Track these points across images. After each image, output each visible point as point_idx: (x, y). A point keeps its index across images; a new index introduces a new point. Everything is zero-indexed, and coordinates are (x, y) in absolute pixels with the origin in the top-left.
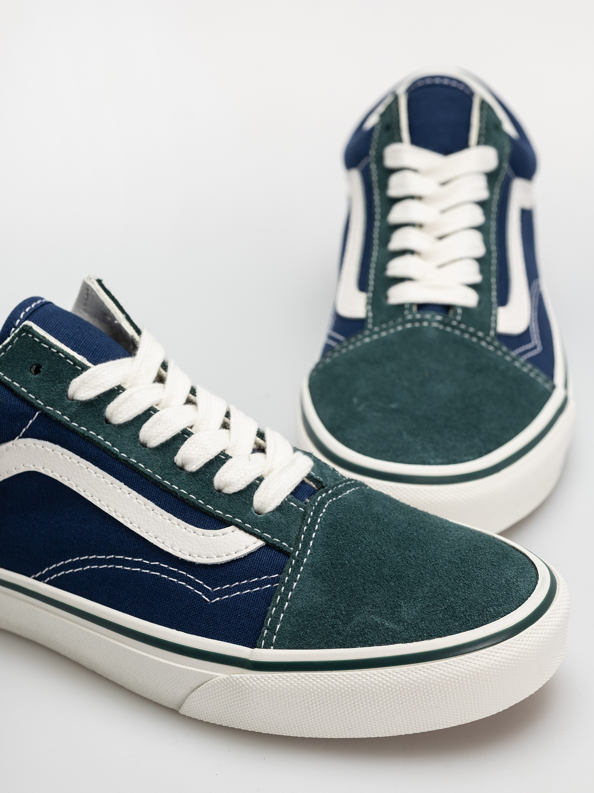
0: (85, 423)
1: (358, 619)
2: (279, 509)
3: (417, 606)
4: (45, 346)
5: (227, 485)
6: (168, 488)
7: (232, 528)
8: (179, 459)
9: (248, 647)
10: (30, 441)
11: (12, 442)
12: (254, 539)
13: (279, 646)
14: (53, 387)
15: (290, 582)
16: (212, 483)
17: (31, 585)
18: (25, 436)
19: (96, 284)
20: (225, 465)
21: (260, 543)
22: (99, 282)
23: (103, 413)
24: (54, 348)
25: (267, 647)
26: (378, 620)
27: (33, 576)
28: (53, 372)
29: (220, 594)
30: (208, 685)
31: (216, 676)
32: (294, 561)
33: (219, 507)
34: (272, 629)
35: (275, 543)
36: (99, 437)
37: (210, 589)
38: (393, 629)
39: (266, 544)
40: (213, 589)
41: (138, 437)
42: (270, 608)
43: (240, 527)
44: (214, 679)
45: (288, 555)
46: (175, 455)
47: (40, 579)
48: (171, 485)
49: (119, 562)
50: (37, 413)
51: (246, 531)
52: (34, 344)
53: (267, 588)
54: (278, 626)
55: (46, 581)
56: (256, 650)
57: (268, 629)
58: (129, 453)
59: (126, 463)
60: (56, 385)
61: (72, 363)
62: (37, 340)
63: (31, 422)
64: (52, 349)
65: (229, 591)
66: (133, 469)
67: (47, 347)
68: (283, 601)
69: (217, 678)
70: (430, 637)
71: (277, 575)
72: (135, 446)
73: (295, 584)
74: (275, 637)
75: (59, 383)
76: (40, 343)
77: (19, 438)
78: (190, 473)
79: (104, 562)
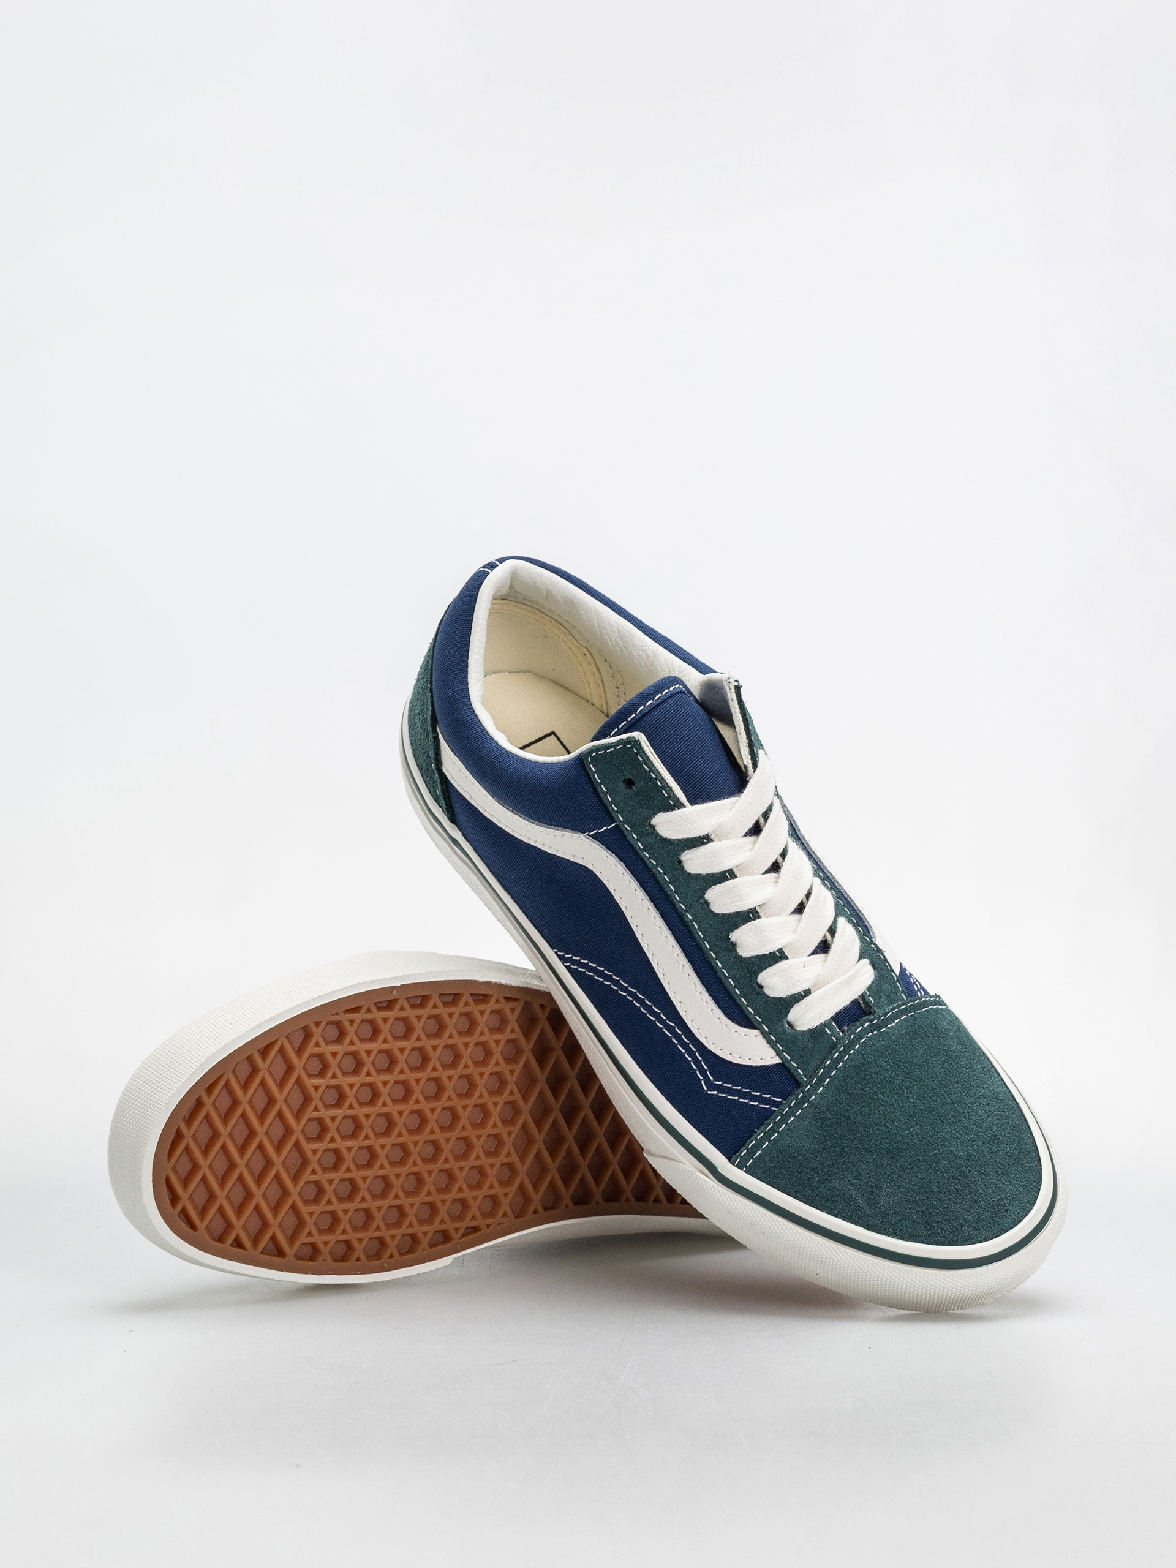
0: (656, 858)
1: (836, 1184)
2: (811, 1032)
3: (898, 1196)
4: (646, 768)
5: (770, 986)
6: (712, 963)
7: (756, 1032)
8: (734, 936)
9: (723, 1154)
10: (596, 845)
11: (579, 836)
12: (772, 1053)
13: (751, 1171)
14: (639, 808)
15: (788, 1115)
16: (756, 977)
17: (551, 957)
18: (594, 837)
19: (733, 690)
20: (776, 966)
21: (777, 1060)
22: (738, 689)
23: (679, 855)
24: (653, 774)
25: (740, 1166)
26: (854, 1193)
27: (555, 951)
28: (644, 797)
29: (720, 1089)
32: (801, 1094)
33: (753, 1006)
34: (751, 1153)
35: (791, 1067)
36: (666, 877)
37: (711, 1078)
38: (863, 1209)
39: (782, 1064)
40: (714, 1080)
41: (704, 895)
42: (758, 1132)
43: (765, 1035)
44: (681, 1164)
45: (798, 1084)
46: (733, 932)
47: (561, 958)
48: (716, 959)
49: (639, 1000)
50: (613, 825)
51: (769, 1041)
52: (634, 762)
53: (764, 1108)
54: (759, 1153)
55: (564, 964)
56: (729, 1164)
57: (748, 1150)
58: (689, 907)
59: (680, 916)
60: (641, 811)
61: (666, 795)
62: (639, 759)
63: (605, 829)
64: (652, 774)
65: (730, 1091)
66: (686, 925)
67: (647, 769)
68: (773, 1131)
69: (684, 1166)
70: (894, 1235)
71: (780, 1100)
72: (697, 901)
73: (792, 1118)
74: (751, 1161)
75: (646, 809)
76: (641, 763)
77: (587, 837)
78: (741, 957)
79: (625, 989)
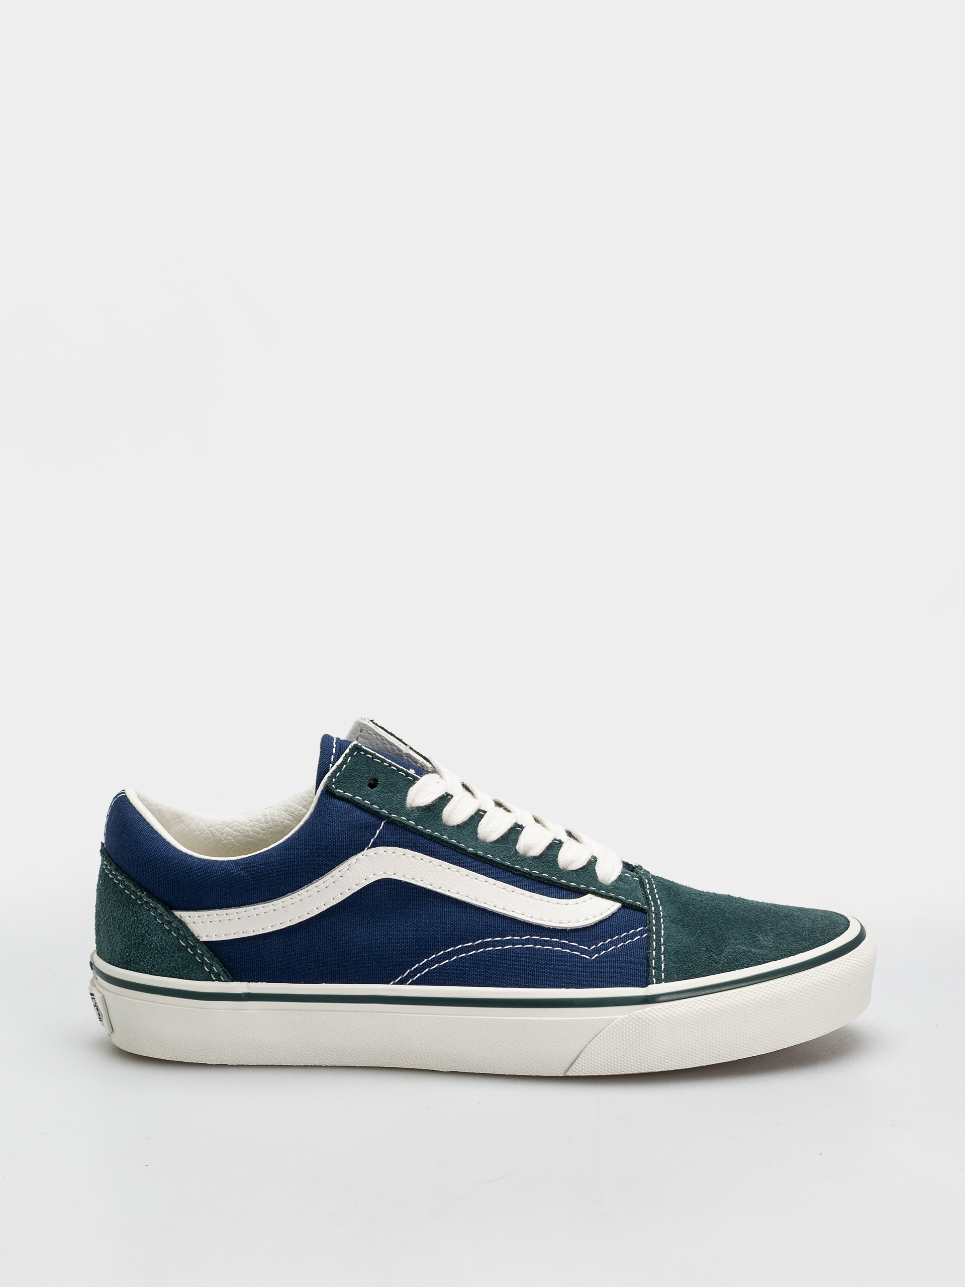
0: (429, 826)
1: (727, 950)
4: (378, 761)
5: (571, 862)
6: (521, 871)
7: (589, 896)
8: (520, 848)
9: (639, 987)
10: (381, 850)
11: (362, 853)
12: (612, 902)
13: (668, 980)
14: (393, 797)
15: (658, 930)
16: (557, 864)
17: (392, 990)
18: (375, 845)
20: (562, 850)
21: (618, 905)
23: (440, 817)
25: (658, 982)
27: (392, 983)
28: (390, 784)
29: (597, 950)
30: (609, 1029)
31: (616, 1018)
32: (653, 914)
33: (572, 881)
34: (658, 968)
35: (630, 903)
36: (445, 837)
37: (586, 948)
39: (622, 906)
40: (589, 948)
41: (477, 834)
43: (595, 894)
44: (615, 1021)
45: (646, 911)
46: (516, 845)
47: (401, 982)
48: (523, 868)
49: (487, 945)
50: (383, 823)
51: (602, 896)
52: (367, 760)
53: (638, 939)
54: (663, 965)
55: (407, 984)
56: (650, 986)
57: (654, 969)
58: (475, 848)
59: (475, 857)
60: (396, 795)
61: (402, 776)
62: (370, 756)
63: (378, 831)
64: (385, 764)
65: (605, 947)
66: (483, 860)
67: (380, 761)
68: (658, 945)
69: (619, 1019)
71: (645, 927)
72: (478, 842)
73: (662, 931)
74: (663, 974)
75: (398, 793)
76: (372, 758)
77: (368, 849)
78: (535, 858)
79: (473, 948)
